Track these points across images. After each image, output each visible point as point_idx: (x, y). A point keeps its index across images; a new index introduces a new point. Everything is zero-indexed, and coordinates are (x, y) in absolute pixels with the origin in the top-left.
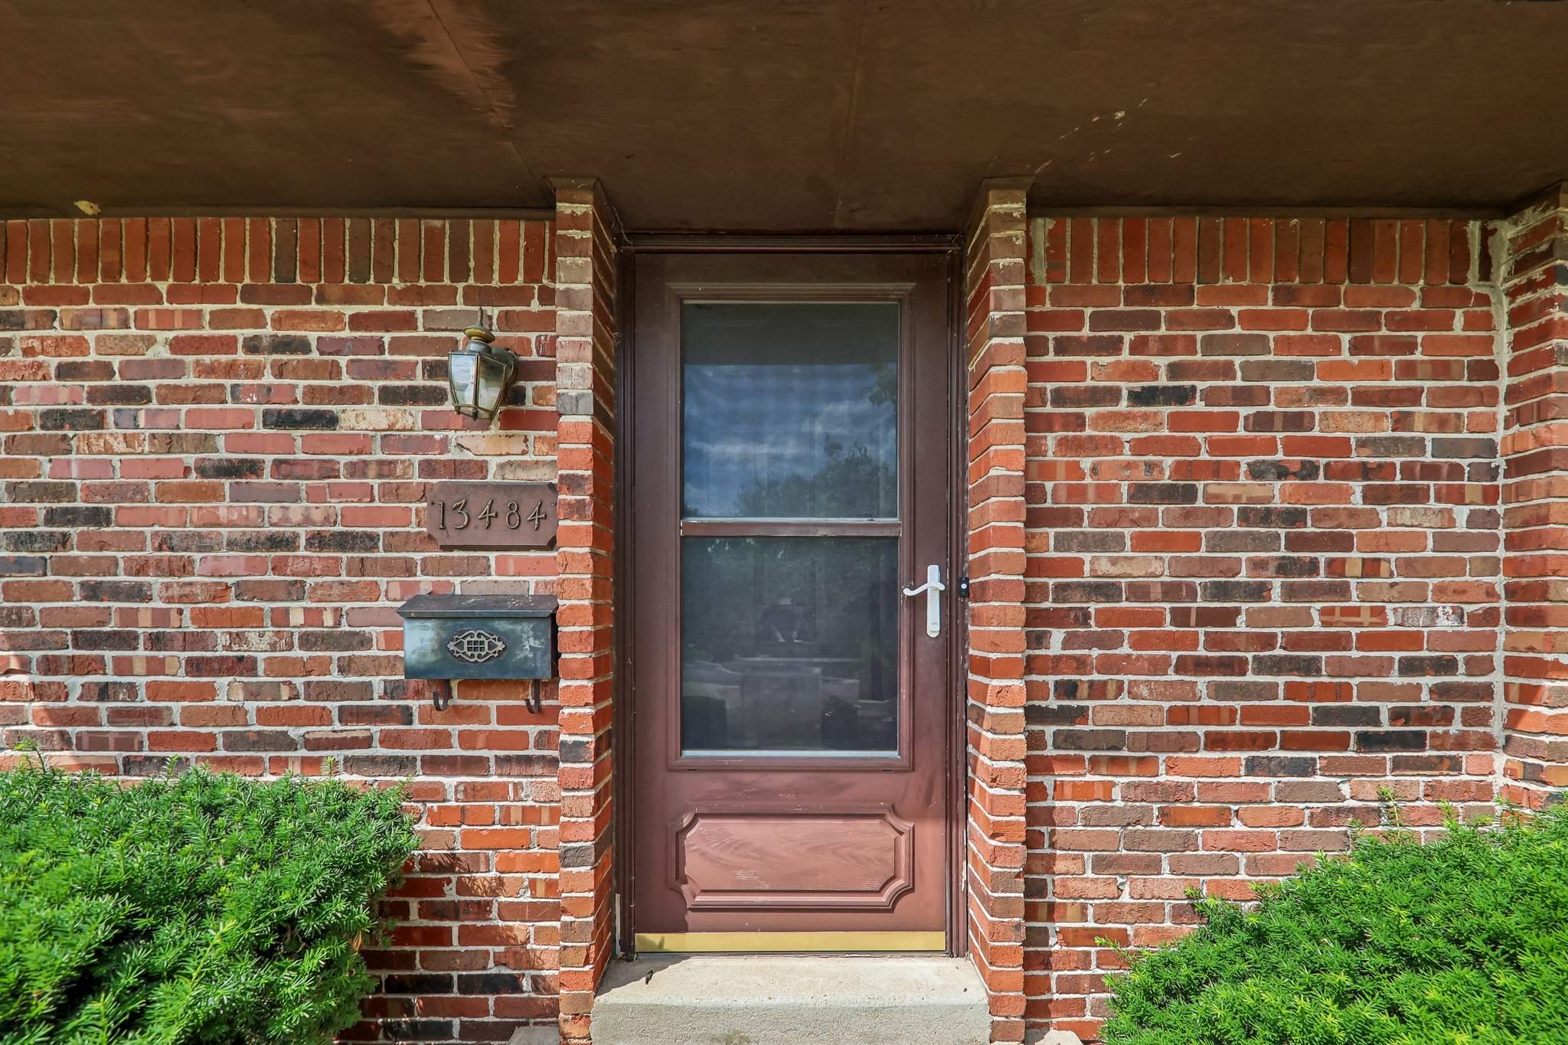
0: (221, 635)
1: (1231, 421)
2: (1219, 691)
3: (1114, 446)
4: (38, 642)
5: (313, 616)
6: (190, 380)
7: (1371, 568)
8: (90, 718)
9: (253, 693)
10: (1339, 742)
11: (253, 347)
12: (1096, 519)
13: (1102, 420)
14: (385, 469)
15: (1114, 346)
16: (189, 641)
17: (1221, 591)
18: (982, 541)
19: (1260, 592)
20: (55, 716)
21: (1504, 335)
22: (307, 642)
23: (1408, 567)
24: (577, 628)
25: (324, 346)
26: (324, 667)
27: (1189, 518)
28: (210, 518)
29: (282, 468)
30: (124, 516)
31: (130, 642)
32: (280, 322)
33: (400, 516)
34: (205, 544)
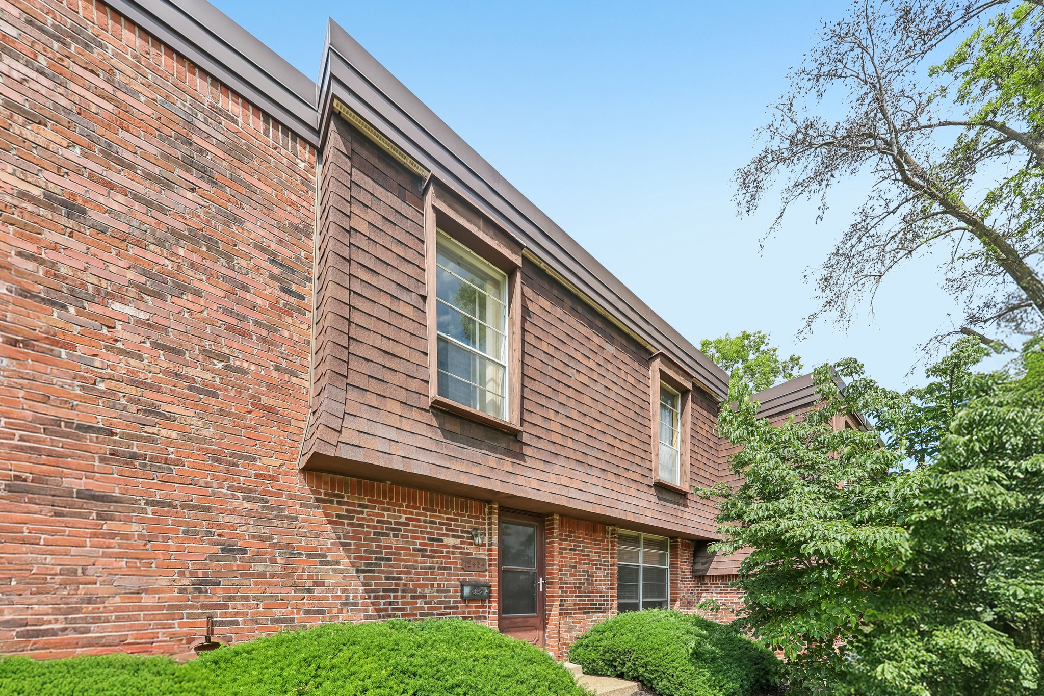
0: (419, 589)
1: (580, 555)
2: (580, 601)
3: (567, 558)
4: (373, 591)
5: (439, 585)
6: (410, 528)
7: (596, 580)
9: (426, 603)
10: (592, 609)
11: (425, 521)
12: (565, 570)
13: (566, 553)
14: (453, 553)
15: (567, 540)
16: (411, 591)
17: (580, 584)
18: (551, 574)
19: (584, 584)
20: (376, 610)
21: (610, 545)
22: (438, 591)
23: (600, 580)
24: (495, 589)
25: (439, 523)
26: (441, 597)
27: (576, 571)
28: (416, 561)
29: (432, 551)
30: (395, 560)
31: (397, 591)
32: (431, 516)
33: (456, 564)
34: (415, 568)
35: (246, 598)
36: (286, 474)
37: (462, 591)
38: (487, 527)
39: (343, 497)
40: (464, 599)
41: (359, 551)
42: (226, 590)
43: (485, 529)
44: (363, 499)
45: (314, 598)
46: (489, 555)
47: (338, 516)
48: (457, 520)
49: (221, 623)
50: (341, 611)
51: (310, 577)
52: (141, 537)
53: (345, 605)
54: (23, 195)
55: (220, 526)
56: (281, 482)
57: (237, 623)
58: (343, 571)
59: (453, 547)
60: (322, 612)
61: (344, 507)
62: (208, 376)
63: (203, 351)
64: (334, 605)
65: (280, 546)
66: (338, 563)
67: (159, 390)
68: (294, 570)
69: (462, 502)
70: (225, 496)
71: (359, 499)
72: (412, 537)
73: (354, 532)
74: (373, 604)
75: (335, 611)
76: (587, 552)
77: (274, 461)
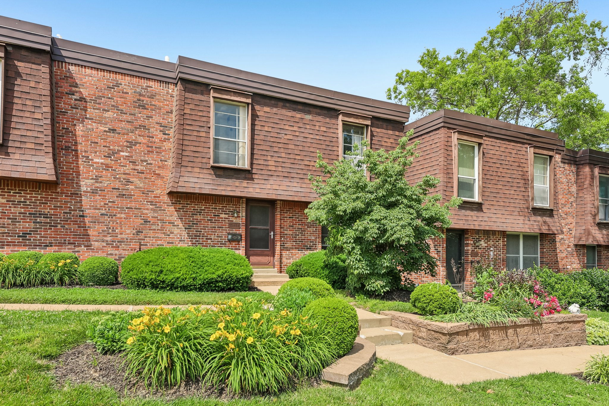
0: (209, 236)
1: (296, 220)
3: (287, 222)
4: (191, 236)
5: (218, 234)
6: (206, 211)
7: (307, 233)
8: (196, 244)
9: (212, 241)
10: (305, 248)
11: (212, 208)
12: (286, 228)
13: (286, 219)
14: (224, 221)
15: (287, 213)
16: (206, 236)
17: (295, 235)
18: (277, 230)
19: (299, 235)
20: (192, 243)
22: (217, 237)
23: (310, 233)
24: (243, 236)
25: (219, 209)
26: (218, 239)
27: (293, 228)
28: (208, 225)
29: (215, 220)
30: (200, 224)
31: (200, 236)
32: (215, 206)
33: (226, 225)
34: (207, 227)
35: (150, 237)
36: (163, 195)
37: (228, 237)
38: (241, 209)
39: (180, 201)
40: (229, 241)
41: (186, 221)
42: (145, 234)
43: (240, 210)
44: (188, 202)
45: (170, 238)
46: (242, 221)
47: (179, 208)
48: (227, 207)
49: (143, 245)
50: (179, 243)
51: (169, 231)
52: (124, 218)
53: (180, 241)
54: (105, 131)
55: (144, 214)
56: (161, 198)
57: (147, 245)
58: (180, 228)
59: (225, 218)
60: (173, 243)
61: (181, 205)
62: (142, 168)
63: (141, 160)
64: (177, 241)
65: (160, 220)
66: (178, 226)
67: (129, 174)
68: (164, 228)
69: (229, 199)
70: (145, 204)
71: (187, 202)
72: (206, 215)
73: (184, 214)
74: (191, 241)
75: (177, 243)
76: (301, 218)
77: (159, 191)
